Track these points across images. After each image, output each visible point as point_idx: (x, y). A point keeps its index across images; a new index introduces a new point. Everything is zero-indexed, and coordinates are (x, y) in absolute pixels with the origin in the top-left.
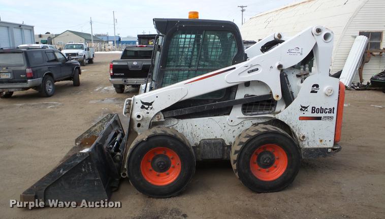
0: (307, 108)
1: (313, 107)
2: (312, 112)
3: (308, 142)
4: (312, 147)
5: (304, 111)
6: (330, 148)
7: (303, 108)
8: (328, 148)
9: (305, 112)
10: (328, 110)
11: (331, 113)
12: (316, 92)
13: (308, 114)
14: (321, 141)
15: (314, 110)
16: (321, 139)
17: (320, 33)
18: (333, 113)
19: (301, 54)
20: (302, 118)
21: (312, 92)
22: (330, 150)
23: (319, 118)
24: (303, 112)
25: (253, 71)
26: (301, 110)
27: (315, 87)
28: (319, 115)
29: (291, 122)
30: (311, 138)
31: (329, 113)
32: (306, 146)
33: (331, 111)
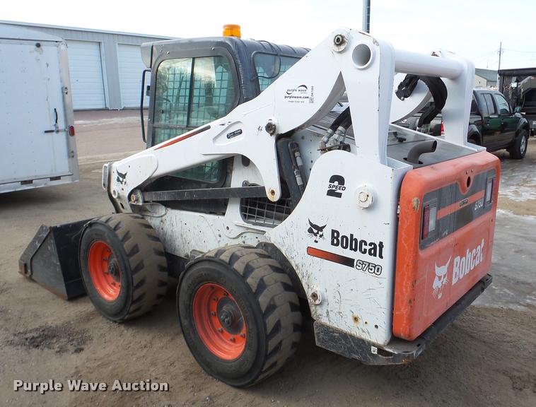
0: (321, 229)
1: (333, 232)
2: (333, 244)
3: (328, 312)
4: (335, 325)
5: (316, 235)
6: (374, 345)
7: (315, 229)
8: (370, 344)
9: (318, 238)
10: (368, 248)
11: (375, 255)
12: (339, 195)
13: (325, 244)
14: (356, 319)
15: (336, 237)
16: (356, 315)
17: (342, 47)
18: (381, 256)
19: (312, 101)
20: (313, 252)
21: (331, 193)
22: (374, 350)
23: (349, 262)
24: (314, 238)
25: (233, 134)
26: (310, 231)
27: (336, 183)
28: (348, 253)
29: (293, 255)
30: (332, 305)
31: (370, 254)
32: (324, 320)
33: (376, 250)
